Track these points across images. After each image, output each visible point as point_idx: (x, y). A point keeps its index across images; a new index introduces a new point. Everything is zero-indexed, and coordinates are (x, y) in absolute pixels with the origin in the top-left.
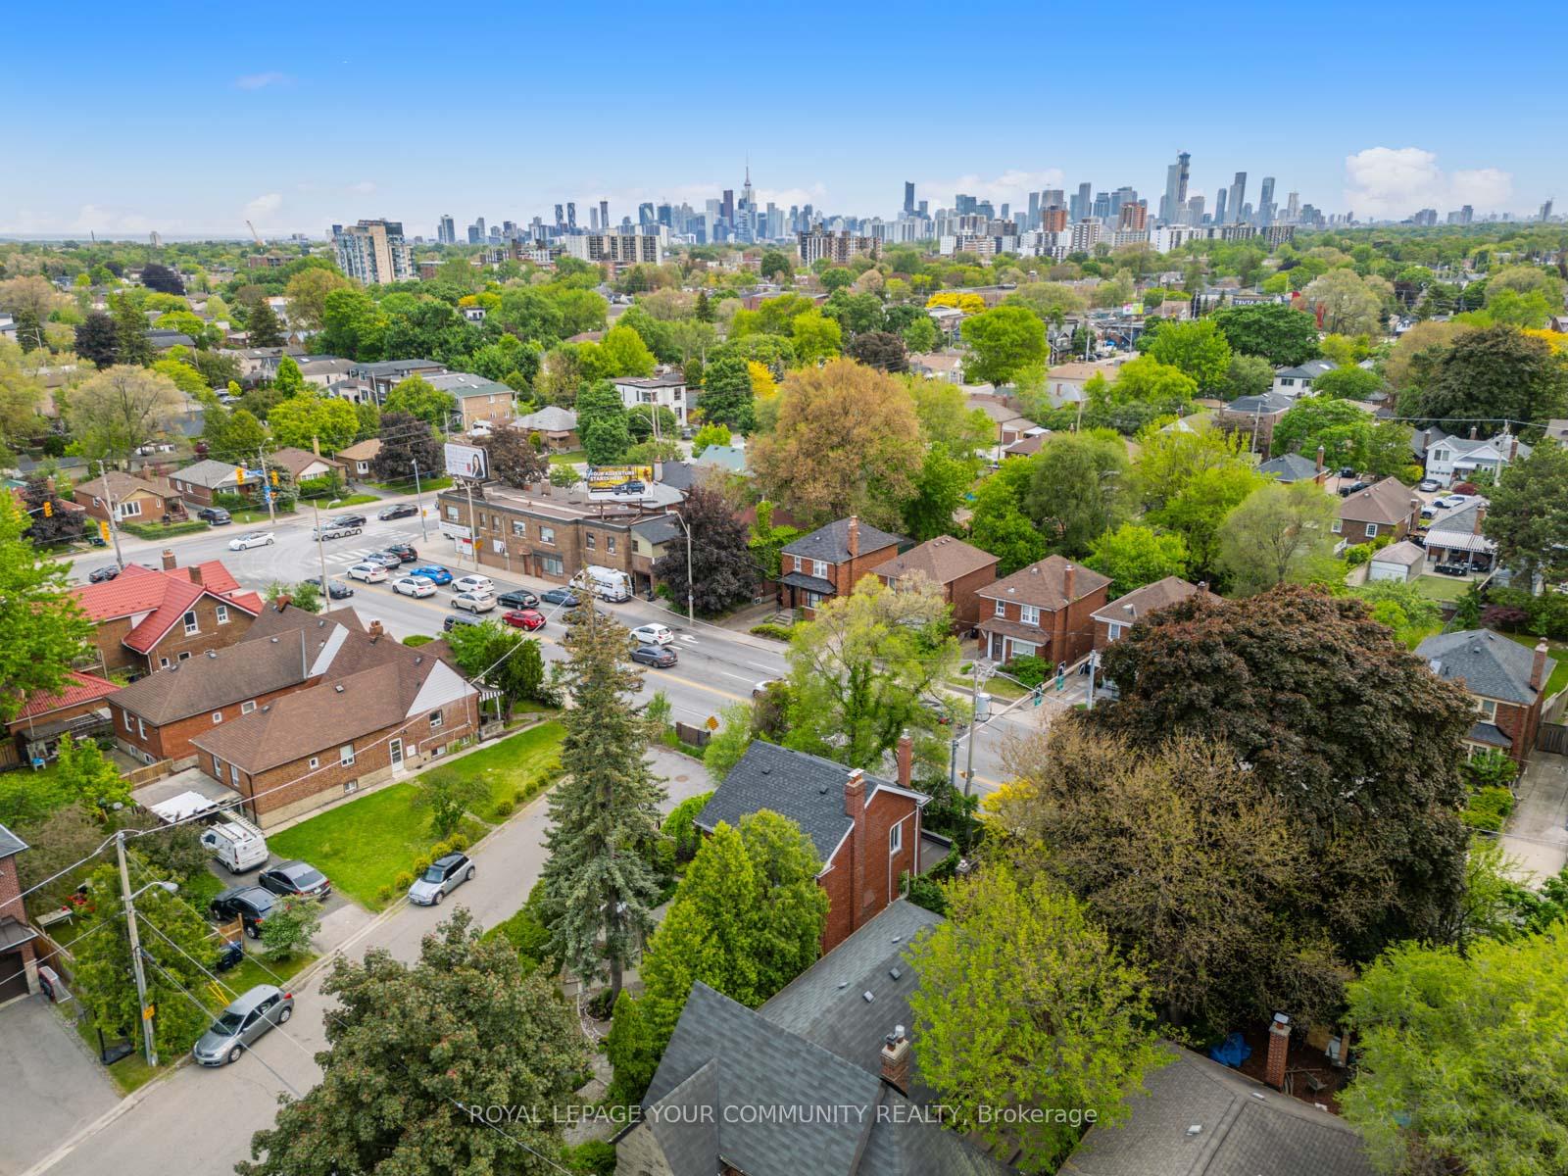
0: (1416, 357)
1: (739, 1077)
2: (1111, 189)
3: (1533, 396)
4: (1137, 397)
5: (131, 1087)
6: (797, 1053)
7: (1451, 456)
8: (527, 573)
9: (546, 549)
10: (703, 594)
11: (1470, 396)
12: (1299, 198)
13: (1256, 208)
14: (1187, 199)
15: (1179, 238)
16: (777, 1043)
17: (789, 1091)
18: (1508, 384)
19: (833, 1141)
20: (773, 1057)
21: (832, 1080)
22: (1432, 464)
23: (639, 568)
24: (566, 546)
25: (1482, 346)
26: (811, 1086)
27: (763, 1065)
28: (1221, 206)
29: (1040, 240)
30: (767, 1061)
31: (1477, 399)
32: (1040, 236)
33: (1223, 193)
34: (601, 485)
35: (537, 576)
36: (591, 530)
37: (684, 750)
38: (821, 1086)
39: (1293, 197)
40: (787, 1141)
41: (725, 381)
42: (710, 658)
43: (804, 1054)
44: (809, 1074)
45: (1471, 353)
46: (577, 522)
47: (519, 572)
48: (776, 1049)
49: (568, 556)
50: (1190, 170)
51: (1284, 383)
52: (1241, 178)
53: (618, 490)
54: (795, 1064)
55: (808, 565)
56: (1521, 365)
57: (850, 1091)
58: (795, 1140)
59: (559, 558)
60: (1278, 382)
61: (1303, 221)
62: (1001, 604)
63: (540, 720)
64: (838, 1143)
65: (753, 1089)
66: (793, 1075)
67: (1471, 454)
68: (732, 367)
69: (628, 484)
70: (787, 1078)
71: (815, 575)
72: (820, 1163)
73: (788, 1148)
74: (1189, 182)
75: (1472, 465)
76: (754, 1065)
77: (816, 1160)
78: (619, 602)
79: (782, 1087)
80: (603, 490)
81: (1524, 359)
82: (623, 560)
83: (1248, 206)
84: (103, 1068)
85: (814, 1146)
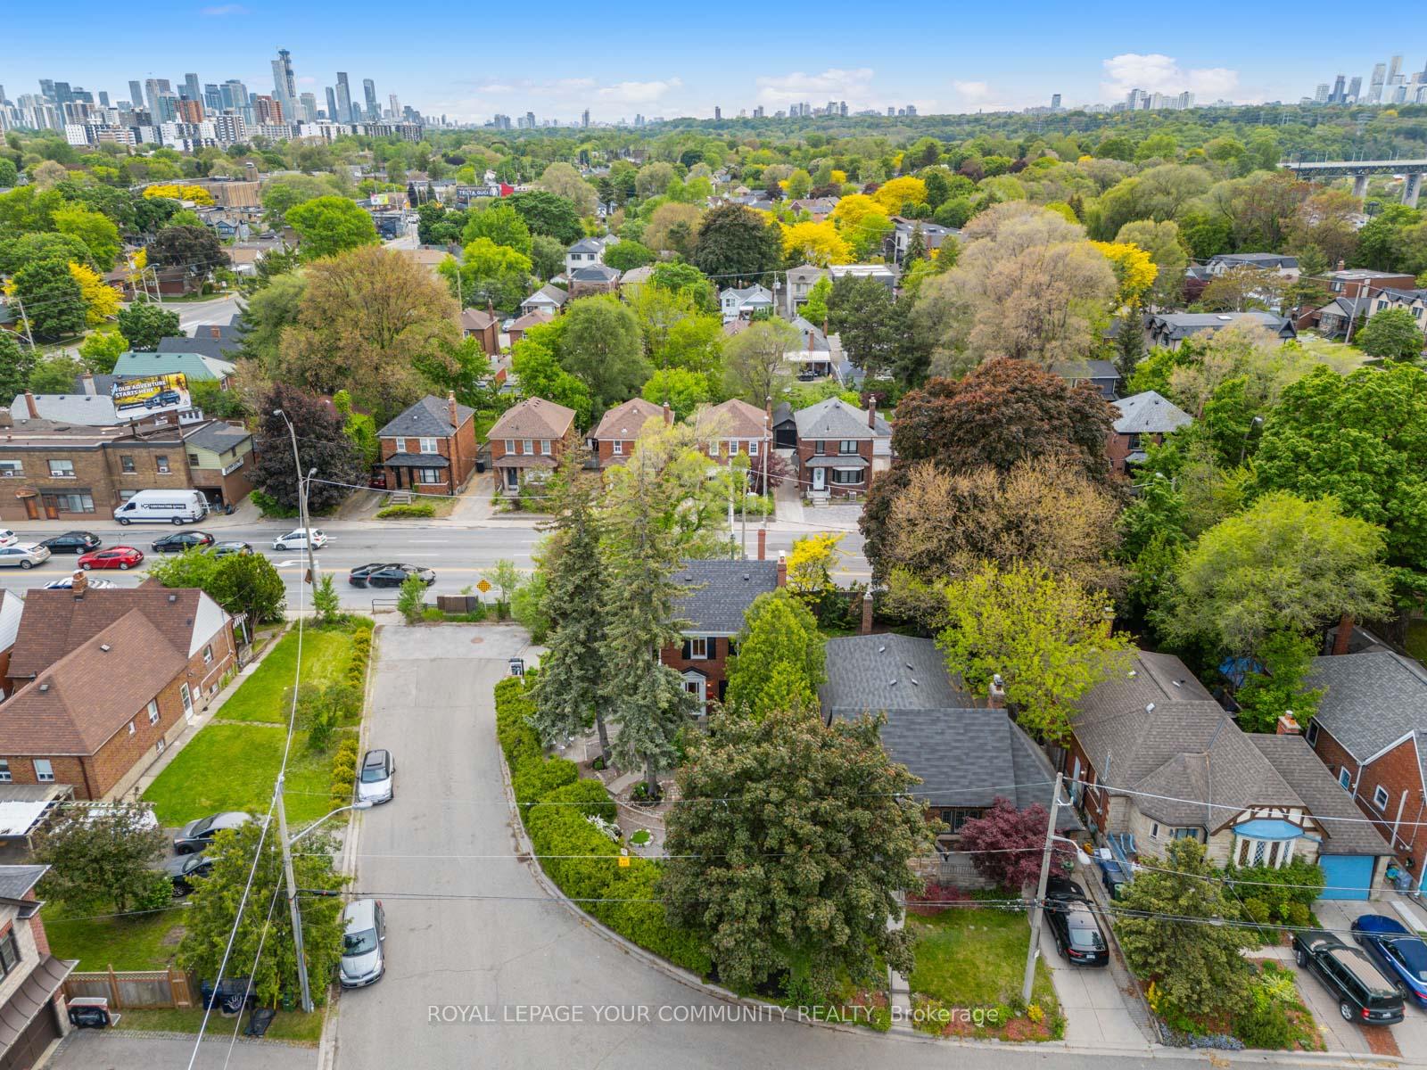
0: (672, 231)
1: (904, 753)
2: (219, 82)
3: (763, 255)
4: (488, 275)
5: (314, 1036)
6: (938, 719)
7: (737, 302)
8: (31, 518)
9: (62, 485)
10: (322, 490)
11: (727, 257)
12: (399, 99)
13: (364, 107)
14: (298, 96)
15: (329, 133)
16: (920, 720)
17: (946, 744)
18: (749, 248)
19: (992, 757)
20: (922, 730)
21: (973, 724)
22: (725, 309)
23: (203, 483)
24: (95, 474)
25: (727, 221)
26: (959, 734)
27: (915, 737)
28: (331, 103)
29: (181, 131)
30: (918, 733)
31: (732, 260)
32: (180, 126)
33: (330, 91)
34: (130, 400)
35: (49, 518)
36: (127, 452)
37: (452, 619)
38: (966, 731)
39: (393, 98)
40: (961, 774)
41: (46, 287)
42: (369, 547)
43: (943, 718)
44: (954, 728)
45: (721, 227)
46: (104, 446)
47: (22, 519)
48: (920, 724)
49: (101, 486)
50: (292, 67)
51: (573, 258)
52: (343, 77)
53: (150, 403)
54: (940, 726)
55: (413, 444)
56: (754, 233)
57: (989, 725)
58: (966, 770)
59: (85, 491)
60: (569, 257)
61: (406, 119)
62: (618, 443)
63: (274, 636)
64: (996, 757)
65: (918, 755)
66: (942, 733)
67: (749, 300)
68: (52, 270)
69: (160, 395)
70: (939, 737)
71: (423, 452)
72: (992, 774)
73: (964, 777)
74: (296, 79)
75: (750, 308)
76: (910, 740)
77: (987, 774)
78: (196, 521)
79: (937, 744)
80: (132, 406)
81: (755, 228)
82: (183, 477)
83: (356, 105)
84: (259, 1041)
85: (981, 767)
